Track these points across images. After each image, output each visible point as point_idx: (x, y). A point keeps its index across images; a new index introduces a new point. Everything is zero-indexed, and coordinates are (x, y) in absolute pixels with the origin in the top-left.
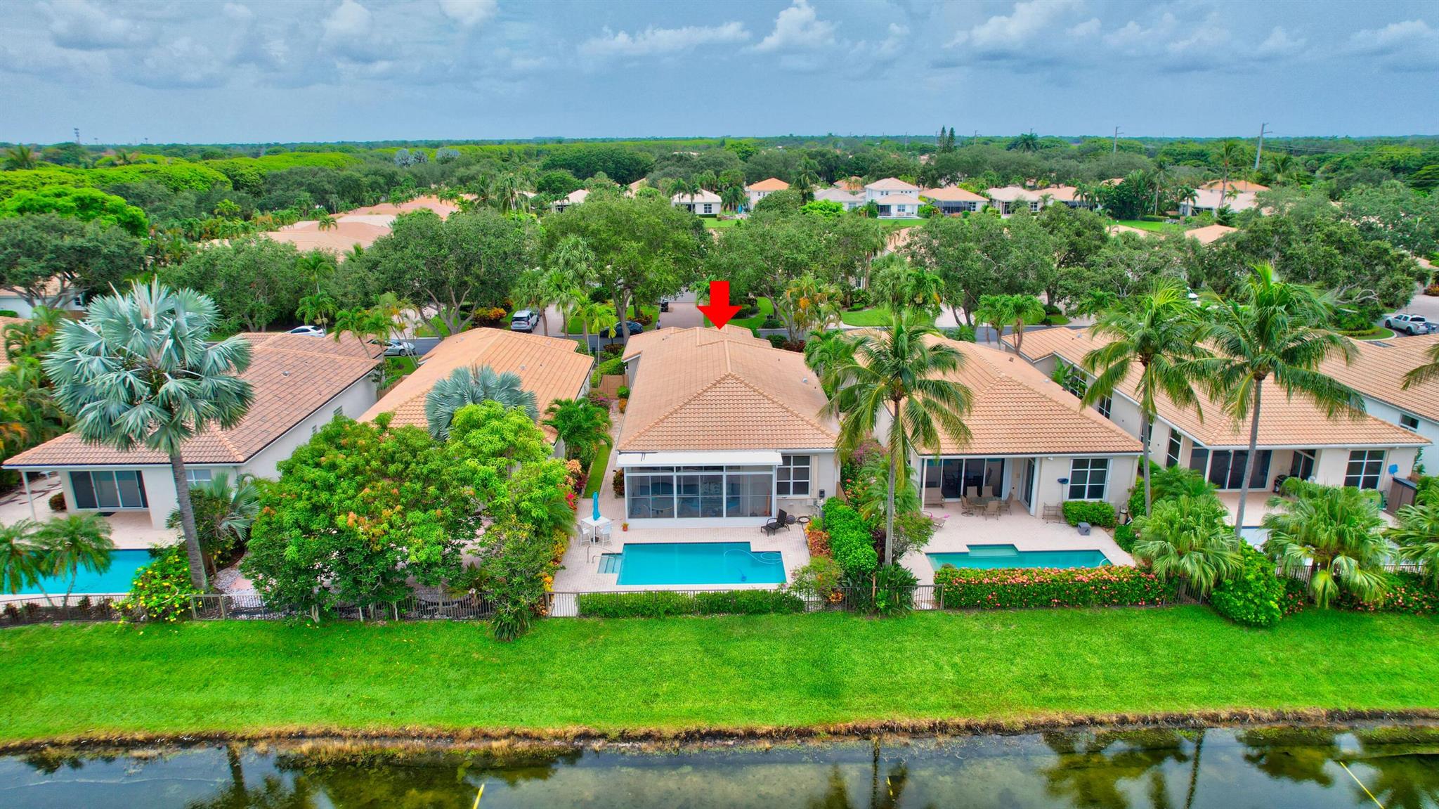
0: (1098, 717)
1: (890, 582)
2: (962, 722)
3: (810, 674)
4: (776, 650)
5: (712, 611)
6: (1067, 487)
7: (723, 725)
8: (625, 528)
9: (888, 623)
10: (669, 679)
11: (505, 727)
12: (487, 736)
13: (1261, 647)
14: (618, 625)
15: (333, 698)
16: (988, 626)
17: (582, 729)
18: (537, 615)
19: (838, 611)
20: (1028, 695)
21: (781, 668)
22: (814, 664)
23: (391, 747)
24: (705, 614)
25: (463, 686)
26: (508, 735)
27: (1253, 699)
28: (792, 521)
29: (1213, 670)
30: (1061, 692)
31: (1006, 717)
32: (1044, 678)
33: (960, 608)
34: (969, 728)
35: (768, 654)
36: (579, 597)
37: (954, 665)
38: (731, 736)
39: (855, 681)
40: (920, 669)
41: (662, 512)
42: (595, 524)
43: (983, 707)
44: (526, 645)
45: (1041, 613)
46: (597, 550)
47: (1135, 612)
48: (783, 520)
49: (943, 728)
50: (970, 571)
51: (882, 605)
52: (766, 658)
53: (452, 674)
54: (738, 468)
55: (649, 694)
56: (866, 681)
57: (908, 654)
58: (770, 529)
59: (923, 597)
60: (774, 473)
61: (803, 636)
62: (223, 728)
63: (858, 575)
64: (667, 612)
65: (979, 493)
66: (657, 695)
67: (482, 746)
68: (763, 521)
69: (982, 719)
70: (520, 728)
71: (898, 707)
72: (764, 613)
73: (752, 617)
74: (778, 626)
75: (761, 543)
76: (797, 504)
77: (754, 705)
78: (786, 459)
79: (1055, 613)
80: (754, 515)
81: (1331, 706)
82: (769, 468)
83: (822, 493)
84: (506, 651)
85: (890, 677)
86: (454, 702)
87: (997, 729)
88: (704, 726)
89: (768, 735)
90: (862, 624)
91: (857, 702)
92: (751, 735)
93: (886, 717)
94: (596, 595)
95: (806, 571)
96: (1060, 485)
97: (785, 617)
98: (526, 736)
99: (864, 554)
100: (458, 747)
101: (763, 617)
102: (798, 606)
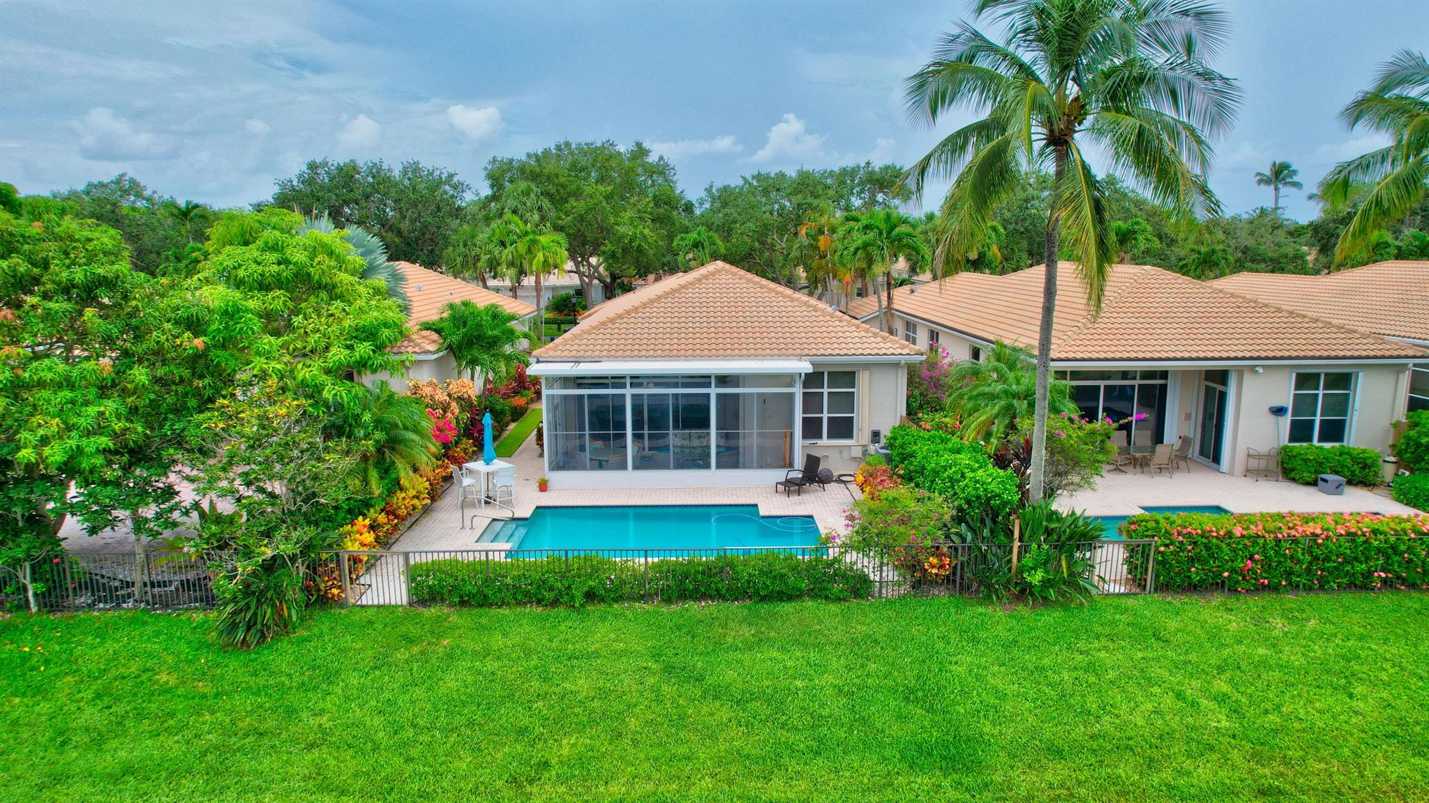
1: (1049, 532)
3: (901, 718)
4: (821, 668)
5: (683, 596)
6: (1286, 422)
8: (542, 484)
9: (1050, 618)
10: (581, 728)
14: (484, 621)
19: (941, 596)
21: (835, 706)
24: (668, 601)
33: (1193, 588)
35: (804, 676)
36: (411, 565)
37: (1221, 699)
39: (1009, 732)
40: (1149, 706)
41: (605, 460)
42: (486, 469)
46: (483, 515)
48: (814, 475)
51: (1036, 578)
52: (799, 683)
54: (735, 380)
55: (527, 762)
56: (1033, 733)
57: (1111, 675)
58: (791, 487)
60: (798, 391)
61: (876, 642)
63: (982, 516)
64: (590, 596)
66: (546, 765)
72: (790, 598)
73: (764, 608)
74: (820, 622)
75: (774, 505)
76: (834, 454)
78: (817, 372)
80: (763, 465)
82: (790, 381)
83: (876, 435)
85: (1085, 724)
94: (448, 562)
95: (858, 537)
96: (1272, 418)
97: (833, 608)
101: (787, 608)
102: (859, 587)
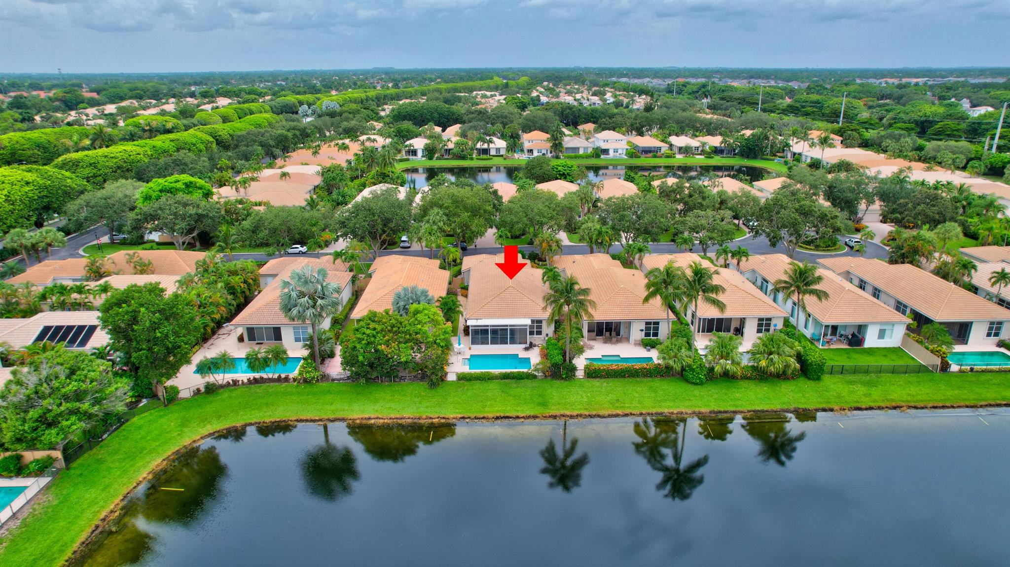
0: (633, 413)
1: (568, 368)
2: (587, 413)
3: (538, 399)
4: (527, 391)
5: (504, 379)
6: (644, 333)
7: (508, 414)
8: (470, 349)
9: (567, 383)
10: (490, 400)
11: (436, 416)
12: (431, 418)
13: (696, 391)
14: (472, 383)
15: (378, 407)
16: (602, 384)
17: (462, 416)
18: (443, 380)
19: (549, 378)
20: (611, 406)
21: (528, 397)
22: (540, 396)
23: (400, 421)
24: (502, 379)
25: (420, 403)
26: (438, 418)
27: (687, 407)
28: (535, 346)
29: (677, 398)
30: (622, 405)
31: (602, 413)
32: (618, 400)
33: (593, 378)
34: (589, 415)
35: (524, 392)
36: (457, 374)
38: (511, 418)
39: (553, 401)
40: (576, 397)
41: (485, 342)
42: (459, 347)
43: (595, 410)
44: (439, 390)
45: (621, 380)
46: (460, 357)
47: (656, 379)
48: (532, 346)
49: (581, 415)
50: (597, 364)
51: (564, 376)
52: (523, 394)
53: (416, 399)
54: (514, 326)
55: (483, 405)
56: (557, 401)
57: (572, 392)
58: (527, 349)
59: (580, 374)
60: (528, 328)
61: (536, 387)
62: (343, 416)
63: (556, 366)
64: (489, 379)
65: (611, 335)
66: (486, 405)
67: (430, 421)
68: (524, 346)
69: (594, 413)
70: (442, 416)
71: (567, 409)
72: (522, 379)
73: (518, 381)
74: (527, 384)
75: (523, 354)
76: (537, 339)
77: (519, 408)
78: (533, 321)
79: (626, 380)
80: (520, 343)
81: (712, 409)
82: (526, 325)
83: (547, 335)
84: (433, 392)
85: (565, 400)
86: (418, 408)
87: (599, 416)
88: (502, 415)
89: (523, 417)
90: (557, 383)
91: (553, 407)
92: (518, 417)
93: (562, 412)
94: (463, 374)
95: (538, 364)
96: (641, 331)
97: (529, 381)
98: (444, 418)
99: (559, 359)
100: (422, 421)
101: (522, 381)
102: (535, 377)
